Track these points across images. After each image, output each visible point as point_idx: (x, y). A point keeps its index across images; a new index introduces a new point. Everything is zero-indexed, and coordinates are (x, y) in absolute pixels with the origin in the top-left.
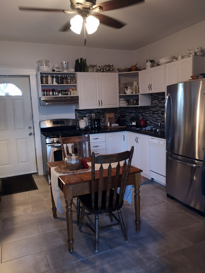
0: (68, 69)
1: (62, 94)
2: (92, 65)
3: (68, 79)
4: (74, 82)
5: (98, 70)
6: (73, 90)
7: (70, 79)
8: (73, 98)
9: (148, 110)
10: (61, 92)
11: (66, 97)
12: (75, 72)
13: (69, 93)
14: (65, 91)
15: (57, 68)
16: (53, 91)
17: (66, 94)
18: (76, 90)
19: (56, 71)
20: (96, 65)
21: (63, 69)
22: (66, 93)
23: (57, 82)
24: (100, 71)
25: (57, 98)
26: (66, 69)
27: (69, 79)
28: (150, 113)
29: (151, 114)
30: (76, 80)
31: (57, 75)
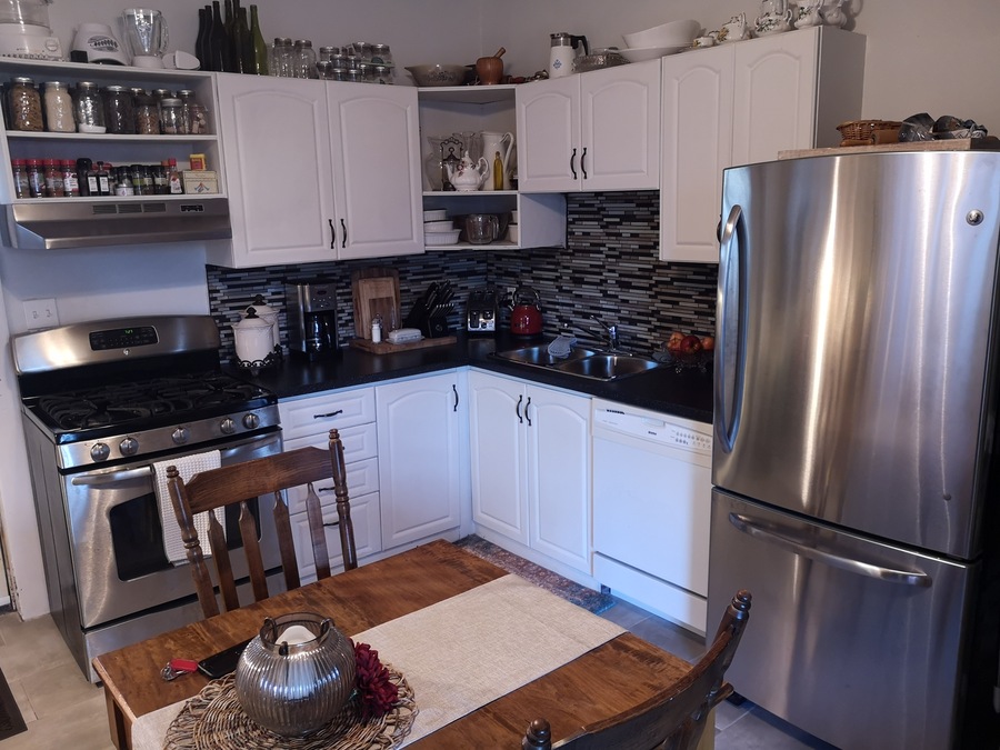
0: (161, 55)
1: (135, 187)
2: (288, 42)
3: (164, 108)
4: (200, 126)
5: (319, 67)
6: (195, 166)
7: (177, 109)
8: (201, 208)
9: (548, 263)
10: (130, 178)
11: (160, 206)
12: (201, 69)
13: (175, 185)
14: (153, 171)
15: (97, 42)
16: (82, 168)
17: (155, 190)
18: (210, 165)
19: (97, 62)
20: (309, 45)
21: (135, 51)
22: (159, 181)
23: (105, 118)
24: (329, 73)
25: (109, 207)
26: (150, 54)
27: (169, 108)
28: (561, 278)
29: (566, 281)
30: (209, 116)
31: (101, 83)
